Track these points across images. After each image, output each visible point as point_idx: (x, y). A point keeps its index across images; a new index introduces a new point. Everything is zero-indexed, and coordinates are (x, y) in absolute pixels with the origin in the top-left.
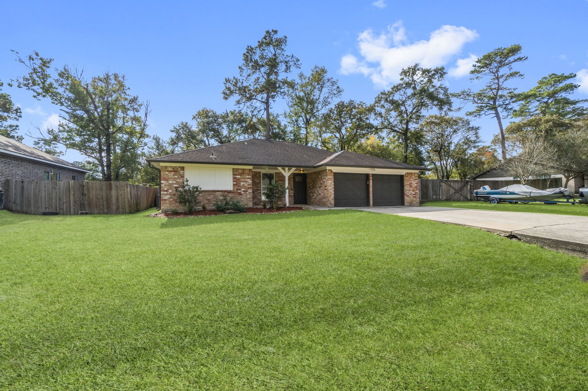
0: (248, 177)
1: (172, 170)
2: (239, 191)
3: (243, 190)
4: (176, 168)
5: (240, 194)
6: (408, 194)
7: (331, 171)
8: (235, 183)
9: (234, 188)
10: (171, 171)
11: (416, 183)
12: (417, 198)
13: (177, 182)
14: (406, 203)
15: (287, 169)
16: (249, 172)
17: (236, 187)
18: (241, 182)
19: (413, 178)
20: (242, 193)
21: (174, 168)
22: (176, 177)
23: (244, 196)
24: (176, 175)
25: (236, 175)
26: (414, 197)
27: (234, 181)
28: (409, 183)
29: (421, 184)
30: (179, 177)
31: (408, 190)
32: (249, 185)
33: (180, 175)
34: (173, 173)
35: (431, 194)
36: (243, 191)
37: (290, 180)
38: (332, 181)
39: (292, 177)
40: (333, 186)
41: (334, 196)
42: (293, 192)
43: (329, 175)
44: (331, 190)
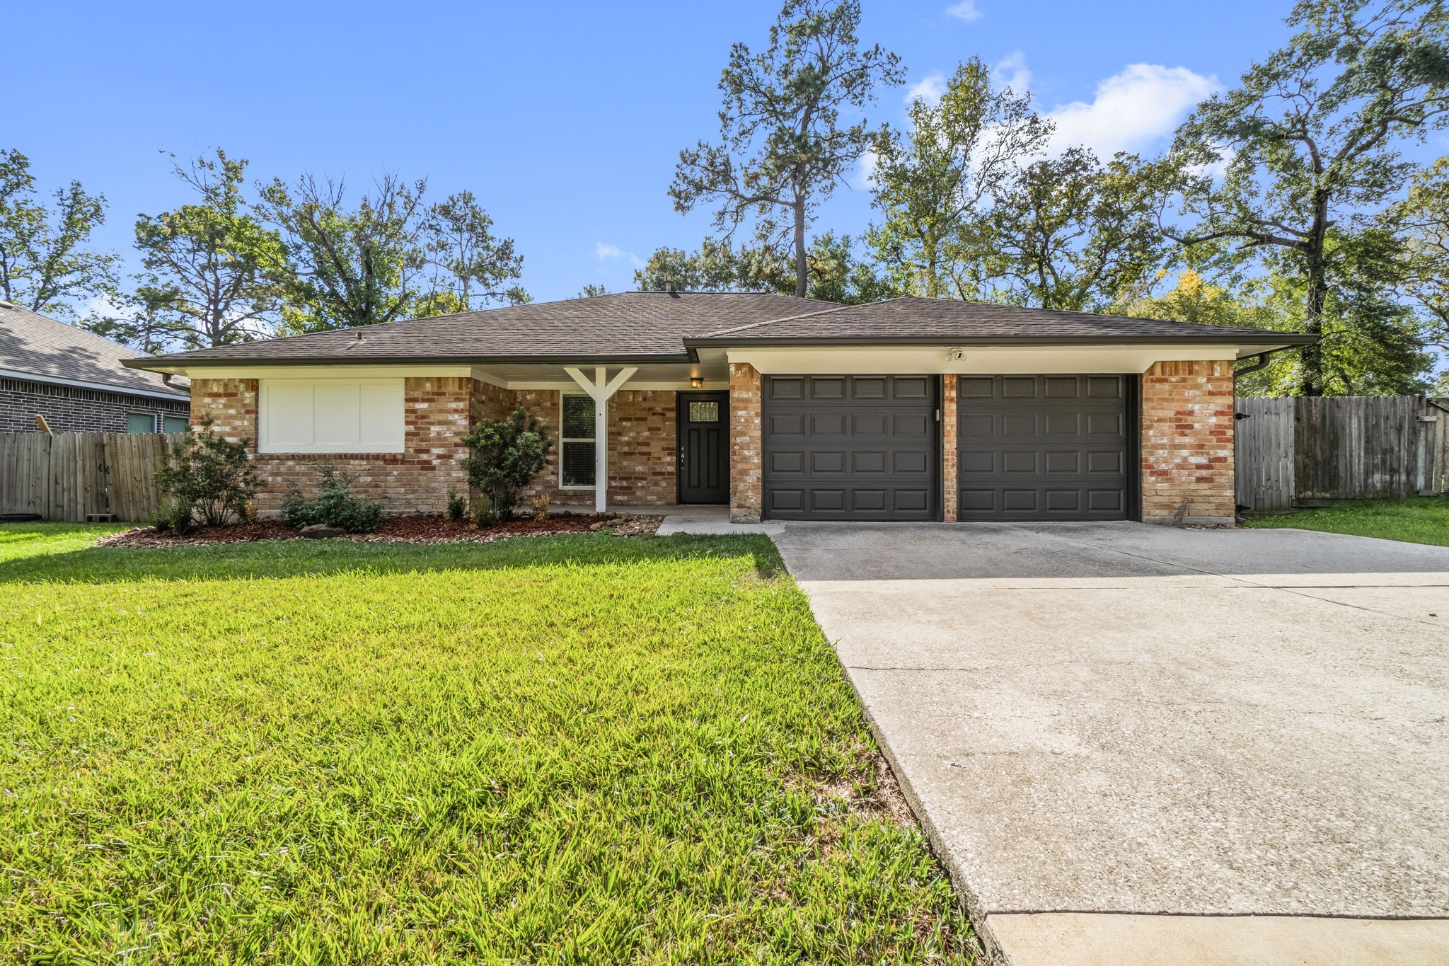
0: (454, 405)
1: (221, 390)
2: (425, 457)
3: (436, 451)
4: (231, 385)
5: (427, 466)
6: (1163, 467)
7: (751, 369)
8: (411, 428)
9: (407, 447)
10: (218, 395)
11: (1217, 414)
12: (1221, 487)
13: (235, 428)
14: (1150, 509)
15: (601, 371)
16: (460, 388)
17: (415, 443)
18: (433, 424)
19: (1197, 387)
20: (435, 462)
21: (226, 386)
22: (232, 412)
23: (440, 475)
24: (231, 407)
25: (415, 400)
26: (1199, 480)
27: (407, 423)
28: (1171, 414)
29: (1298, 419)
30: (239, 412)
31: (1163, 447)
32: (456, 434)
33: (244, 406)
34: (223, 400)
35: (1359, 466)
36: (439, 457)
37: (663, 415)
38: (753, 413)
39: (674, 405)
40: (759, 433)
41: (759, 472)
42: (679, 458)
43: (740, 389)
44: (748, 449)
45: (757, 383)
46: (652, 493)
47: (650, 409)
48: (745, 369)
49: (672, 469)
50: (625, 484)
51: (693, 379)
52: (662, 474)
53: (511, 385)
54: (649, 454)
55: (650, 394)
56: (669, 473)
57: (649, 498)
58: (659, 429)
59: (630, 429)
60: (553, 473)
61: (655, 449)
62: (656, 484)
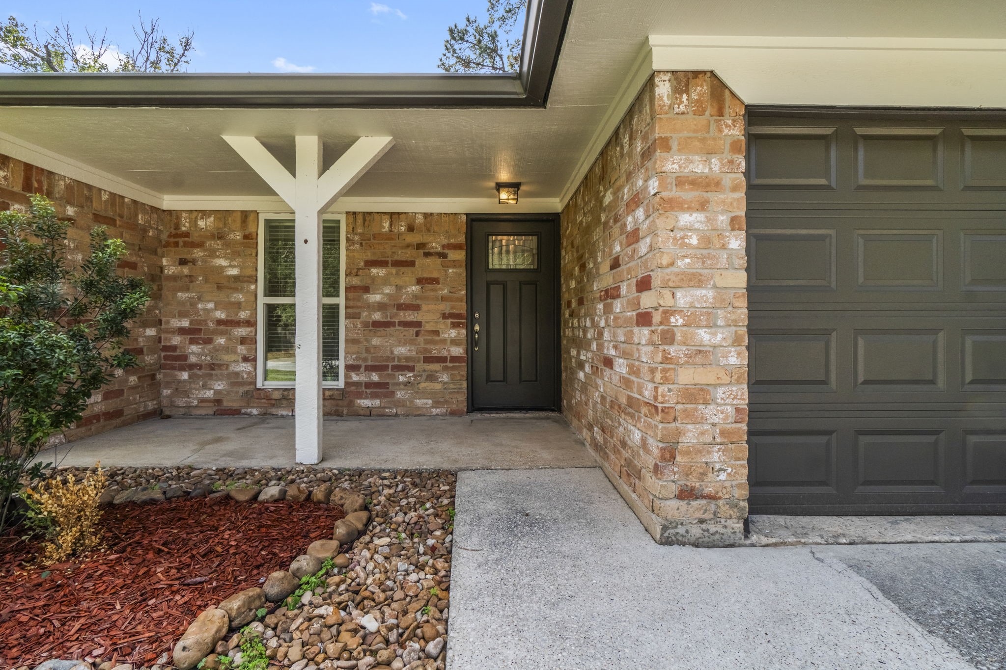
7: (719, 91)
37: (443, 256)
38: (723, 219)
39: (462, 239)
40: (740, 279)
41: (740, 394)
42: (471, 332)
43: (685, 147)
44: (711, 325)
45: (735, 131)
46: (424, 394)
47: (420, 246)
48: (701, 90)
49: (458, 351)
50: (375, 377)
51: (500, 186)
52: (441, 360)
53: (170, 201)
54: (419, 324)
55: (420, 219)
56: (454, 359)
57: (419, 402)
58: (435, 281)
59: (386, 281)
60: (245, 359)
61: (428, 316)
62: (431, 378)
